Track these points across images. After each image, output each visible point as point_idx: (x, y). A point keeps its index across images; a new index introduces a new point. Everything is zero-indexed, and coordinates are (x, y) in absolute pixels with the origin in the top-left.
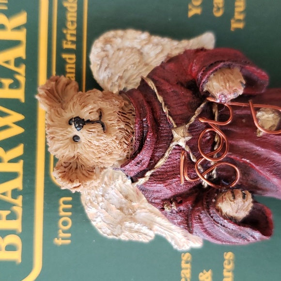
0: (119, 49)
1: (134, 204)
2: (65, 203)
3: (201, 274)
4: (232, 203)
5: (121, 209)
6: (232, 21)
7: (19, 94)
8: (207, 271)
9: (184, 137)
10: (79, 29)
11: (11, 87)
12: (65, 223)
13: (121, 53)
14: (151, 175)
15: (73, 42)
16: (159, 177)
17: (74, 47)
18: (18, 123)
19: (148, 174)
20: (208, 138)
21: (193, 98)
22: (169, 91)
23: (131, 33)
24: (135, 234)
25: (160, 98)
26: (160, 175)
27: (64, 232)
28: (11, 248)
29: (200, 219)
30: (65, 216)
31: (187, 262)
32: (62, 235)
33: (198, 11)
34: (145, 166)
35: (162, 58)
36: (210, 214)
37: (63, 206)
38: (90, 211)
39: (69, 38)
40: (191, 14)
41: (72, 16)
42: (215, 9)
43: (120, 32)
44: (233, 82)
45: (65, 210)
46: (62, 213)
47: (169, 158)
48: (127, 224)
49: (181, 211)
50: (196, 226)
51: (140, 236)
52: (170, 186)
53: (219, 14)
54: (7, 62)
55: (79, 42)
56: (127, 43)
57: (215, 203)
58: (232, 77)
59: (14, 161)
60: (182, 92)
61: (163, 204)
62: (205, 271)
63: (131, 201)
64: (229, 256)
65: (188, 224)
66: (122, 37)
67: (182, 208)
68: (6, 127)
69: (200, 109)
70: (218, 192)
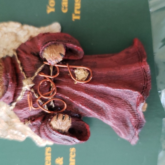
0: (5, 33)
1: (13, 120)
3: (57, 159)
4: (56, 122)
5: (7, 122)
6: (73, 15)
8: (61, 158)
9: (28, 84)
13: (6, 36)
14: (16, 105)
16: (19, 106)
19: (14, 104)
20: (46, 85)
21: (38, 62)
22: (25, 58)
24: (16, 136)
25: (19, 62)
26: (20, 105)
29: (44, 130)
31: (49, 152)
33: (53, 10)
34: (11, 100)
36: (47, 127)
42: (63, 9)
43: (6, 24)
44: (55, 53)
47: (24, 96)
48: (11, 131)
49: (35, 125)
50: (42, 134)
51: (18, 137)
52: (26, 111)
53: (65, 11)
56: (10, 30)
57: (50, 121)
58: (54, 50)
60: (33, 58)
61: (24, 120)
62: (59, 158)
63: (12, 118)
65: (39, 132)
66: (6, 27)
67: (34, 123)
69: (40, 69)
70: (54, 115)
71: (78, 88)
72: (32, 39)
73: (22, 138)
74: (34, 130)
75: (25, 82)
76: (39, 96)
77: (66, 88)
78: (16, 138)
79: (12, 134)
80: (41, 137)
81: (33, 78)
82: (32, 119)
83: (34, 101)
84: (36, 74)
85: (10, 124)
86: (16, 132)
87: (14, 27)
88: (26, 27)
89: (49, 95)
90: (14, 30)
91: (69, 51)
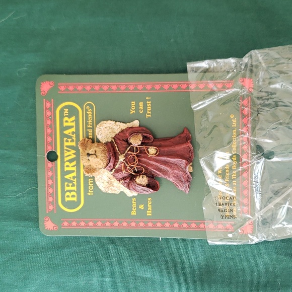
0: (105, 128)
1: (112, 181)
2: (90, 181)
3: (140, 206)
4: (139, 179)
5: (108, 182)
6: (147, 114)
7: (74, 144)
10: (93, 121)
11: (71, 141)
12: (91, 188)
15: (91, 125)
16: (117, 171)
17: (91, 127)
18: (74, 154)
19: (114, 170)
20: (132, 158)
21: (127, 145)
22: (119, 143)
23: (109, 121)
25: (116, 145)
27: (91, 191)
28: (73, 196)
29: (132, 185)
30: (91, 185)
31: (134, 201)
32: (90, 192)
33: (134, 112)
34: (112, 168)
35: (119, 130)
36: (134, 183)
37: (90, 182)
38: (98, 183)
39: (89, 124)
40: (131, 113)
41: (90, 116)
42: (140, 110)
43: (105, 122)
44: (137, 140)
45: (91, 183)
46: (90, 184)
47: (120, 165)
48: (111, 188)
50: (131, 187)
53: (141, 112)
54: (70, 133)
55: (93, 125)
56: (108, 125)
57: (135, 179)
59: (73, 166)
60: (124, 143)
61: (119, 180)
63: (111, 179)
64: (150, 199)
65: (128, 187)
67: (126, 181)
68: (70, 155)
69: (128, 149)
70: (137, 176)
71: (150, 159)
72: (122, 131)
73: (117, 192)
74: (126, 185)
75: (120, 157)
76: (128, 165)
77: (144, 159)
78: (114, 192)
79: (112, 189)
80: (130, 190)
81: (124, 154)
82: (124, 179)
83: (126, 168)
84: (126, 152)
85: (110, 183)
86: (114, 188)
87: (110, 123)
88: (118, 123)
89: (134, 164)
90: (111, 126)
91: (144, 137)
